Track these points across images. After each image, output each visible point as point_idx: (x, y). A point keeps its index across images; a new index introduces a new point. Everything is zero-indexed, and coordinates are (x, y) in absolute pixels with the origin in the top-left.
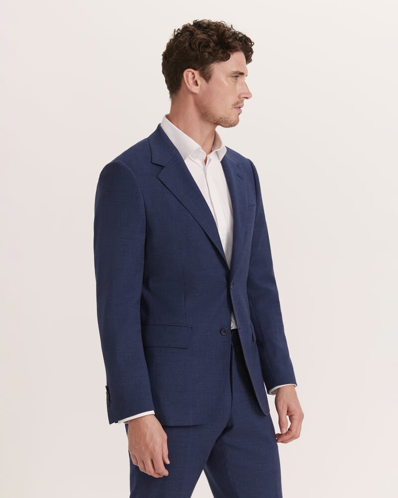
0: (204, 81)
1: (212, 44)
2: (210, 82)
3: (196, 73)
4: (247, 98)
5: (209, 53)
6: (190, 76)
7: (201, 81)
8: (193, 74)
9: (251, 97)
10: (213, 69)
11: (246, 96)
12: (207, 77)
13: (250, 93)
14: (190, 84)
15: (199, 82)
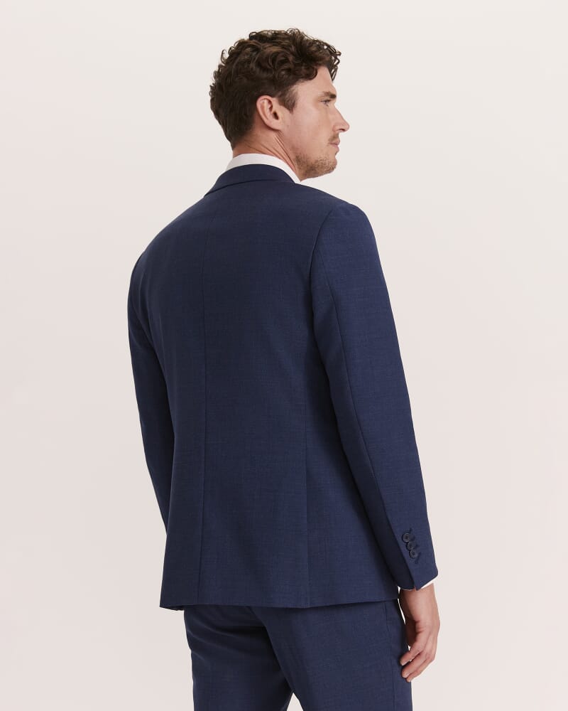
0: (286, 111)
1: (291, 58)
2: (294, 111)
3: (274, 101)
4: (344, 130)
5: (289, 70)
6: (266, 102)
7: (282, 111)
8: (270, 102)
9: (348, 128)
10: (297, 93)
11: (343, 128)
12: (290, 105)
13: (345, 123)
14: (268, 117)
15: (279, 114)
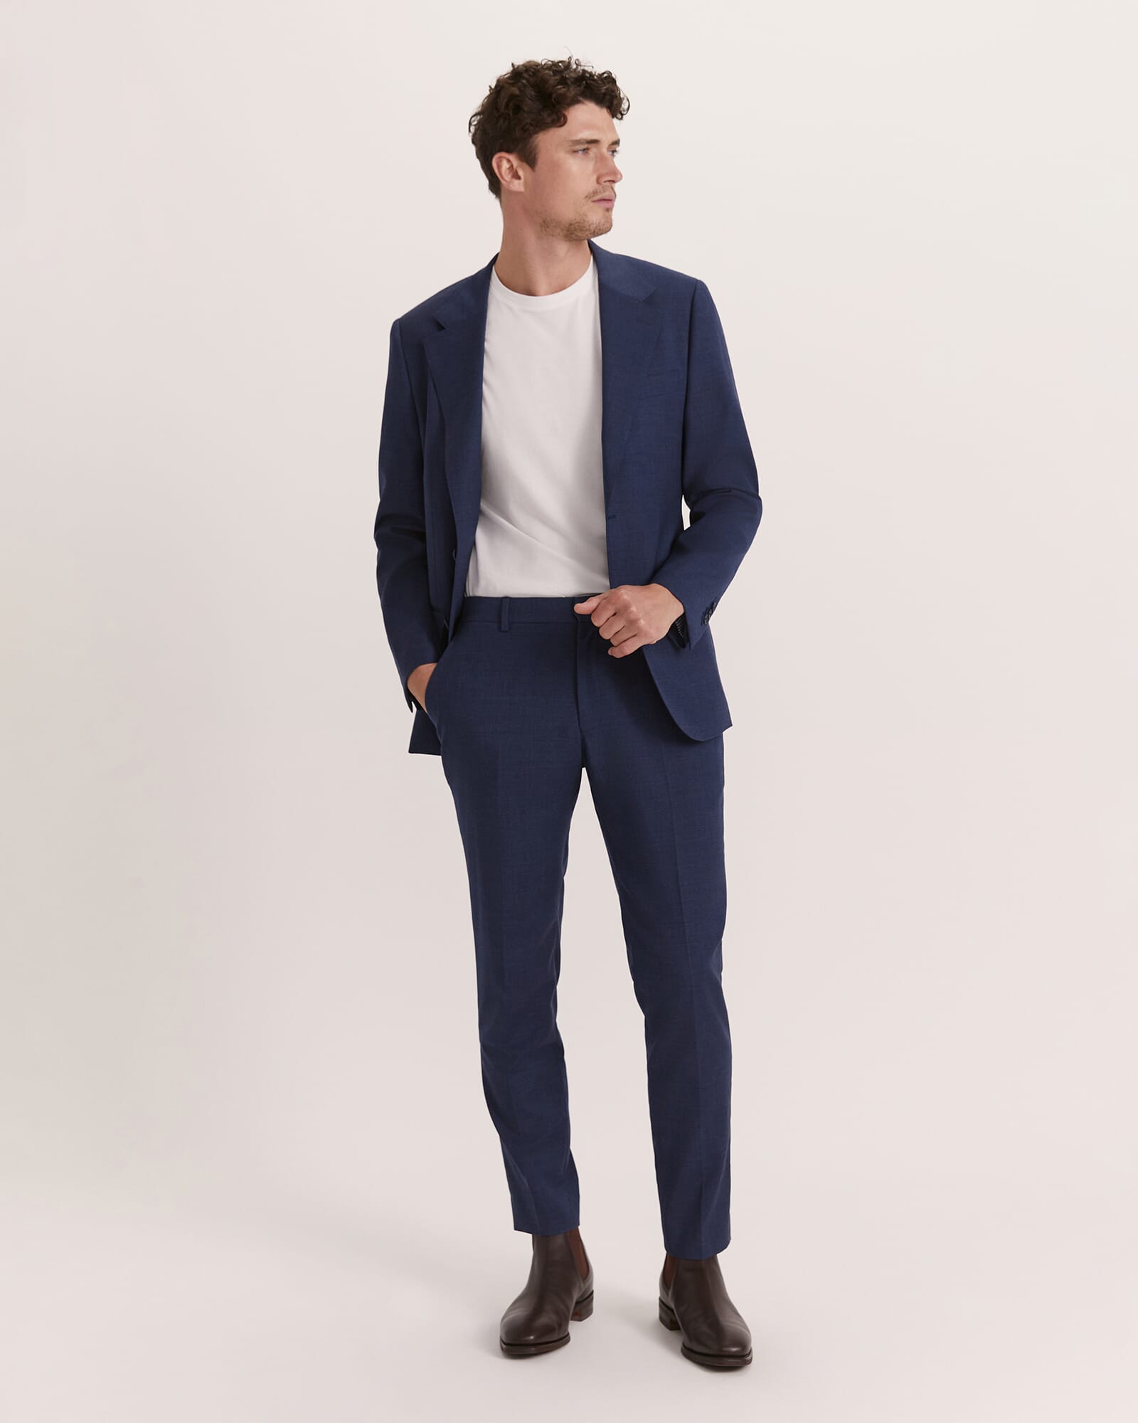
0: (527, 168)
2: (537, 168)
3: (512, 158)
6: (505, 165)
7: (523, 169)
8: (509, 161)
9: (621, 179)
11: (609, 178)
12: (530, 159)
15: (521, 173)
